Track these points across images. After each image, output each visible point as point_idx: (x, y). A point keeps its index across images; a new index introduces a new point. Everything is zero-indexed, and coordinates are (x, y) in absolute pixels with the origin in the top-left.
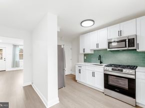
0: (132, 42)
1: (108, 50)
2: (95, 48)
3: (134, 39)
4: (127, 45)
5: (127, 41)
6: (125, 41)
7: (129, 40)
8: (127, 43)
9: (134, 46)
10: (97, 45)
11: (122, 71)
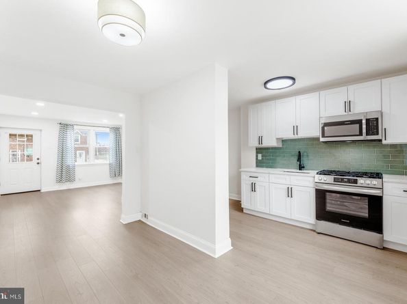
0: (373, 125)
1: (322, 139)
2: (289, 135)
3: (377, 119)
4: (364, 131)
5: (364, 122)
6: (359, 122)
7: (368, 120)
8: (364, 126)
9: (378, 134)
10: (296, 129)
11: (355, 182)
